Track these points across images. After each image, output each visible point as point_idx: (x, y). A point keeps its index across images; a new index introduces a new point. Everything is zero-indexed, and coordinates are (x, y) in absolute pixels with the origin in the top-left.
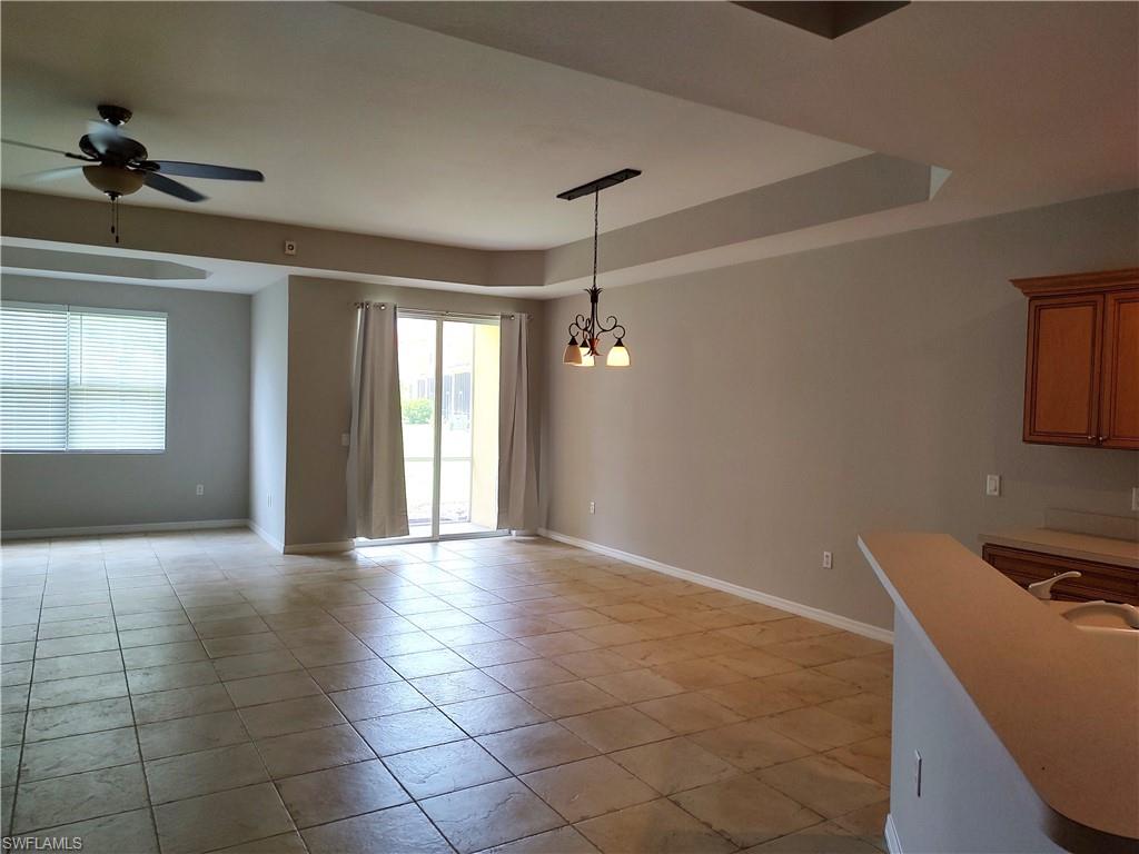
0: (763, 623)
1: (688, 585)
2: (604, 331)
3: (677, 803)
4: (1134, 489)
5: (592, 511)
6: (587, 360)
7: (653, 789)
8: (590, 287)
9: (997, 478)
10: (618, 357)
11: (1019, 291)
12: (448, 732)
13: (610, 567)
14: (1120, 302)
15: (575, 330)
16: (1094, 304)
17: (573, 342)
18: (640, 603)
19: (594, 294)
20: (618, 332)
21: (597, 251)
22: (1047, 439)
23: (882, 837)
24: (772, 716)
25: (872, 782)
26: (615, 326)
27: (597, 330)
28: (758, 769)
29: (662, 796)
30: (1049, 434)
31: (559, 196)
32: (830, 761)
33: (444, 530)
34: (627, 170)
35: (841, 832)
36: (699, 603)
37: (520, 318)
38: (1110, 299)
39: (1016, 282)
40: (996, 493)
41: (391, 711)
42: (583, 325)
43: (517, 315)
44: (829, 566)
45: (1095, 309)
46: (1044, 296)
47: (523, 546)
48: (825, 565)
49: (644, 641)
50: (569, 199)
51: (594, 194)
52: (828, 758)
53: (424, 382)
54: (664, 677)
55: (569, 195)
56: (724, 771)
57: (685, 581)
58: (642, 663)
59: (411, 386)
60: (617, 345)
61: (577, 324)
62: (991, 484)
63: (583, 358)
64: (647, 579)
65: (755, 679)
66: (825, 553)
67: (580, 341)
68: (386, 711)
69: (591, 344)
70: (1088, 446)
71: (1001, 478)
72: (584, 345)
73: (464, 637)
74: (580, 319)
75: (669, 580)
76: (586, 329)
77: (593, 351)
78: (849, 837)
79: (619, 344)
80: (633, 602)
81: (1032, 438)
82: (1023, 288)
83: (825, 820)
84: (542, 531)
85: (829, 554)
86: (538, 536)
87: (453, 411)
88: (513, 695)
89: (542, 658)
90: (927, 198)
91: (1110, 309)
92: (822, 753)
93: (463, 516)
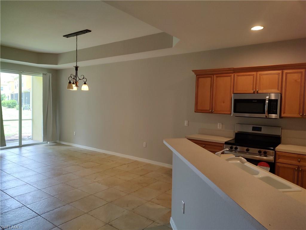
0: (128, 164)
1: (106, 155)
2: (80, 79)
3: (111, 225)
4: (218, 124)
5: (75, 135)
6: (75, 88)
7: (103, 222)
8: (75, 65)
9: (187, 121)
10: (85, 88)
11: (194, 73)
12: (30, 215)
13: (81, 151)
14: (217, 77)
15: (70, 79)
16: (211, 77)
17: (70, 82)
18: (92, 161)
19: (77, 68)
20: (85, 80)
21: (77, 55)
22: (200, 111)
23: (169, 224)
24: (135, 192)
25: (164, 207)
26: (84, 78)
27: (78, 79)
28: (133, 209)
29: (107, 224)
30: (201, 110)
31: (64, 36)
32: (152, 203)
33: (24, 143)
34: (87, 30)
35: (159, 225)
36: (109, 160)
37: (50, 75)
38: (215, 76)
39: (193, 71)
40: (187, 125)
41: (7, 210)
42: (73, 77)
43: (48, 74)
44: (145, 146)
45: (211, 79)
46: (200, 75)
47: (52, 147)
48: (144, 146)
49: (94, 173)
50: (67, 37)
51: (76, 36)
52: (152, 202)
53: (13, 95)
54: (102, 184)
55: (67, 36)
56: (124, 212)
57: (104, 154)
58: (94, 180)
59: (8, 96)
60: (84, 84)
61: (71, 77)
62: (186, 123)
63: (73, 87)
64: (93, 154)
65: (128, 181)
66: (144, 143)
67: (72, 82)
68: (5, 210)
69: (76, 83)
70: (210, 113)
71: (188, 121)
72: (73, 83)
73: (33, 179)
74: (72, 75)
75: (99, 154)
76: (74, 79)
77: (77, 86)
78: (161, 226)
79: (85, 83)
80: (90, 161)
81: (197, 111)
82: (195, 73)
83: (154, 222)
84: (58, 141)
85: (145, 143)
86: (57, 143)
87: (24, 104)
88: (54, 197)
89: (62, 183)
90: (172, 47)
91: (215, 79)
92: (150, 201)
93: (29, 138)
